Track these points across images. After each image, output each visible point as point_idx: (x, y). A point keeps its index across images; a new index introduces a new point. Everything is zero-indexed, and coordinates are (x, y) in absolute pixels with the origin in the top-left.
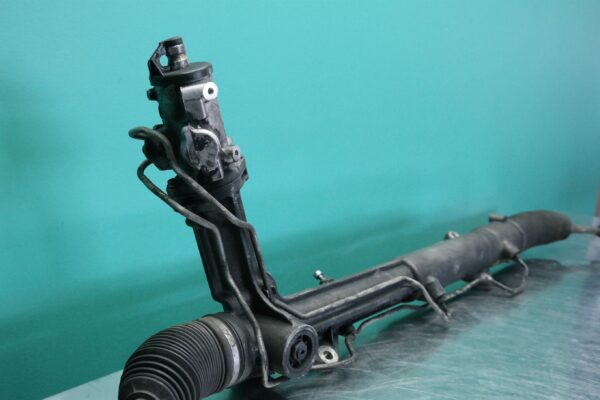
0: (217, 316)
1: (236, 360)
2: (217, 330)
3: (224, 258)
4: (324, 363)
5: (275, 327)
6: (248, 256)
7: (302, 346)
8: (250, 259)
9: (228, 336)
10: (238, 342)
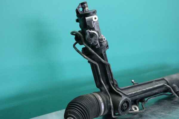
0: (98, 93)
1: (103, 107)
2: (97, 97)
3: (100, 74)
4: (134, 111)
5: (116, 97)
6: (108, 74)
7: (125, 104)
8: (109, 74)
9: (100, 99)
10: (104, 101)
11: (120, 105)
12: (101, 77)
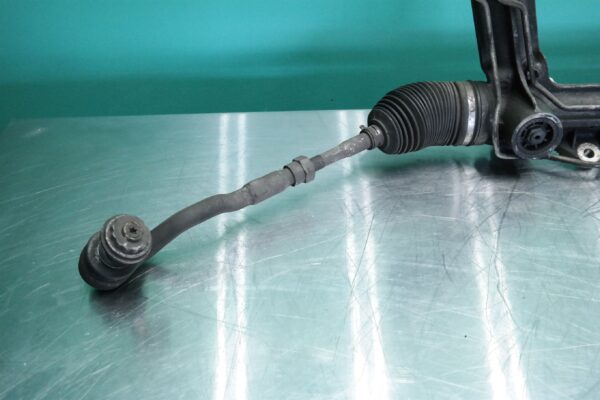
0: (475, 85)
1: (471, 123)
2: (463, 94)
3: (490, 31)
5: (519, 105)
6: (515, 35)
8: (518, 38)
9: (471, 102)
10: (478, 110)
11: (517, 130)
12: (492, 41)
